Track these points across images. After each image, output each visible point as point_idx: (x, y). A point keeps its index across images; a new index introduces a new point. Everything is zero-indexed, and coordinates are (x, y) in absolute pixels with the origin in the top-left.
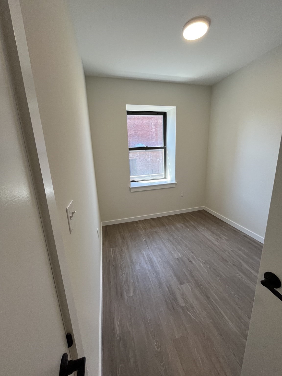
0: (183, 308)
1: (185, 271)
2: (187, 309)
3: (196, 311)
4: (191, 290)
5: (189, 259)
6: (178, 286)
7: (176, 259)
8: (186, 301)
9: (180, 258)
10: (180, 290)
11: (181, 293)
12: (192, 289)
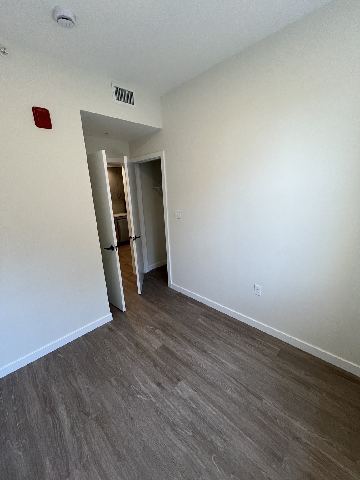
0: (157, 328)
1: (163, 363)
2: (153, 329)
3: (146, 331)
4: (152, 344)
5: (163, 388)
6: (165, 342)
7: (182, 378)
8: (155, 334)
9: (176, 384)
10: (163, 340)
11: (161, 338)
12: (151, 346)
